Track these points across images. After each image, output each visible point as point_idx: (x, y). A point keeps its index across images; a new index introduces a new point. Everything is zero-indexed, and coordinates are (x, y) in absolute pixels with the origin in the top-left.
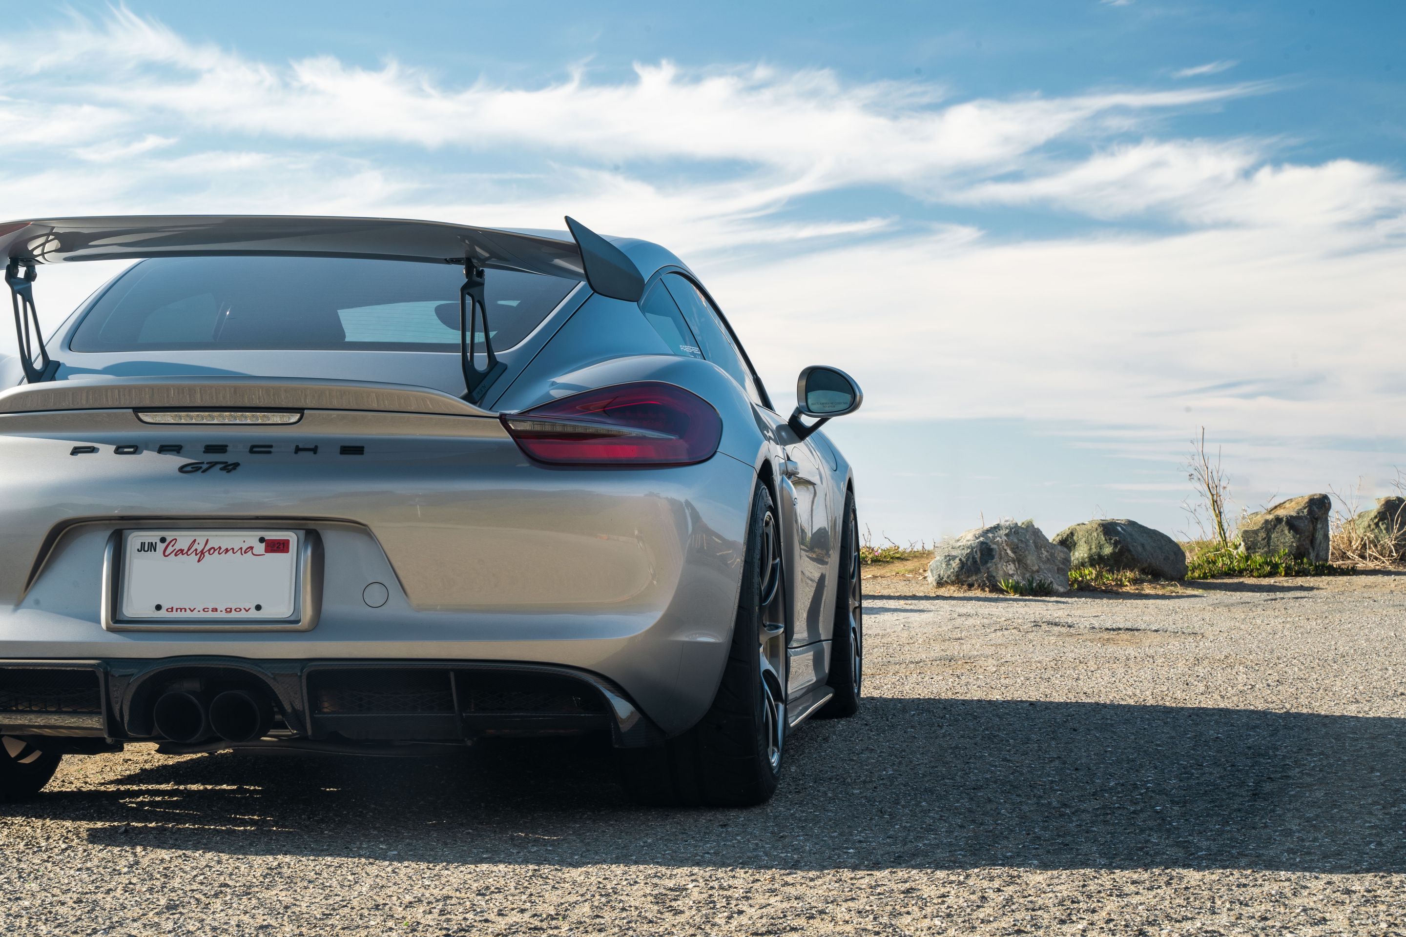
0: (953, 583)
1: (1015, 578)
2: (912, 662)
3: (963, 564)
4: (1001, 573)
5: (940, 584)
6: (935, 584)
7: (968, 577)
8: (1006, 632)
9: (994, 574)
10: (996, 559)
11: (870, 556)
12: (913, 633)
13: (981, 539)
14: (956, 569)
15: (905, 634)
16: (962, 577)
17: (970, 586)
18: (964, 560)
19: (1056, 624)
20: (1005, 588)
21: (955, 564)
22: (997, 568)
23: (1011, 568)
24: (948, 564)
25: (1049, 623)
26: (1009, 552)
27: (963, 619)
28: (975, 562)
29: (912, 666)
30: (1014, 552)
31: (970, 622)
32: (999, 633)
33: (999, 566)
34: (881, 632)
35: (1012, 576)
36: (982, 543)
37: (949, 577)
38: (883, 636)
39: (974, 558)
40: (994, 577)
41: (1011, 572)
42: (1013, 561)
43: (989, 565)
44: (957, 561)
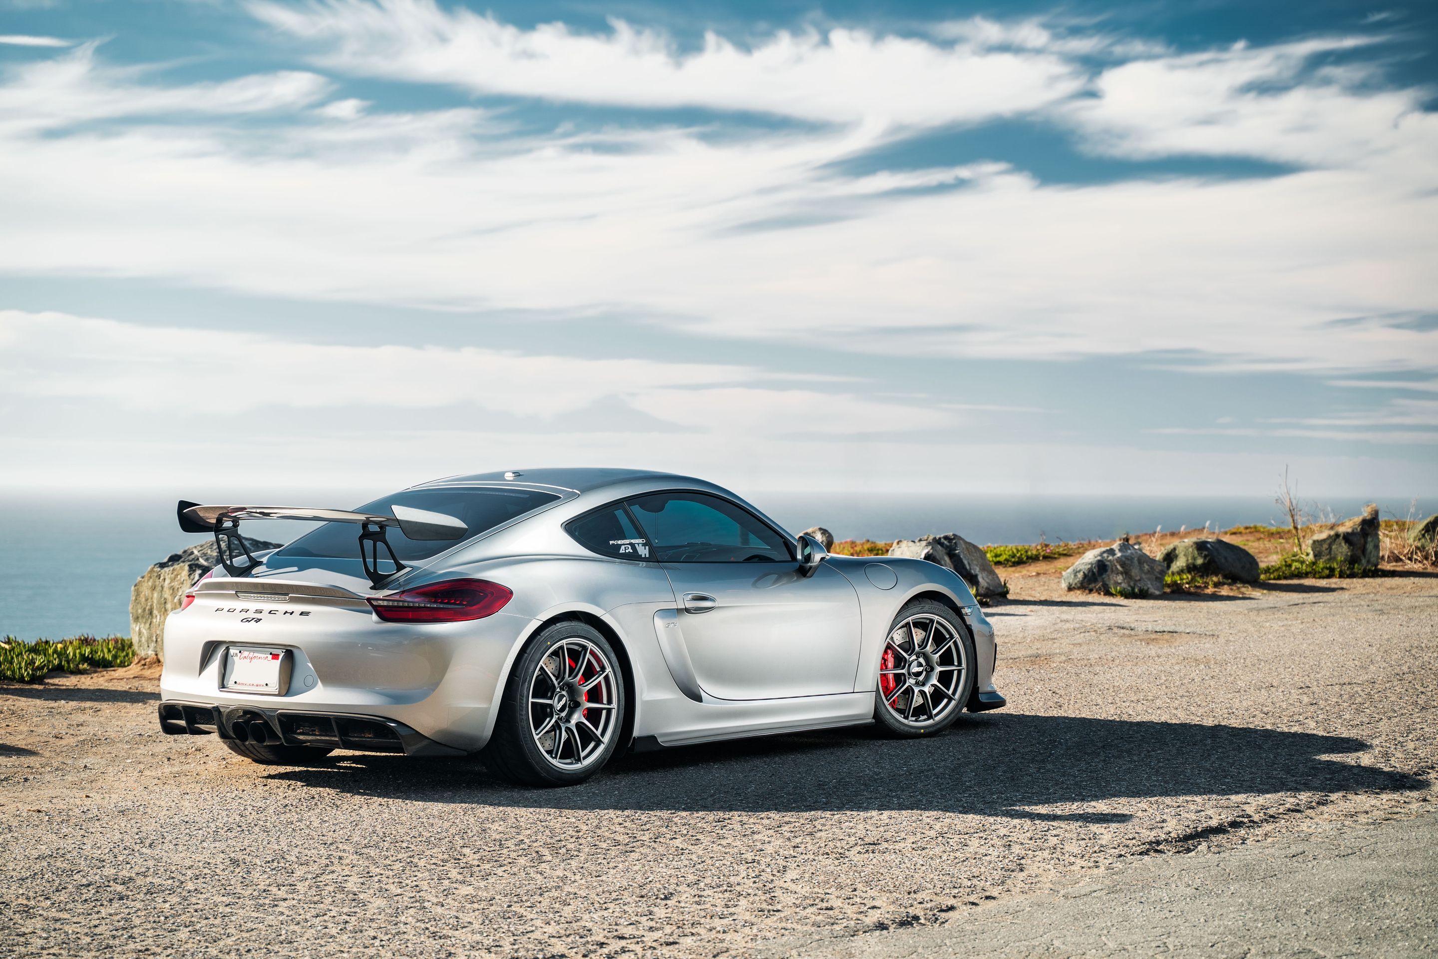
0: (1079, 588)
1: (1123, 585)
2: (1011, 659)
3: (1085, 576)
4: (1112, 582)
5: (1070, 589)
6: (1066, 588)
7: (1089, 584)
8: (1087, 634)
9: (1107, 583)
10: (1109, 572)
11: (1042, 554)
12: (1027, 634)
13: (1099, 558)
14: (1081, 579)
15: (1021, 635)
16: (1085, 584)
17: (1091, 591)
18: (1086, 572)
19: (1123, 628)
20: (1114, 593)
21: (1080, 576)
22: (1109, 578)
23: (1120, 578)
24: (1075, 575)
25: (1118, 627)
26: (1119, 567)
27: (1063, 623)
28: (1093, 574)
29: (1011, 661)
30: (1122, 567)
31: (1068, 625)
32: (1082, 635)
33: (1111, 577)
34: (1006, 634)
35: (1120, 584)
36: (1099, 561)
37: (1076, 584)
38: (1007, 636)
39: (1093, 571)
40: (1107, 585)
41: (1120, 581)
42: (1122, 573)
43: (1104, 576)
44: (1082, 573)
